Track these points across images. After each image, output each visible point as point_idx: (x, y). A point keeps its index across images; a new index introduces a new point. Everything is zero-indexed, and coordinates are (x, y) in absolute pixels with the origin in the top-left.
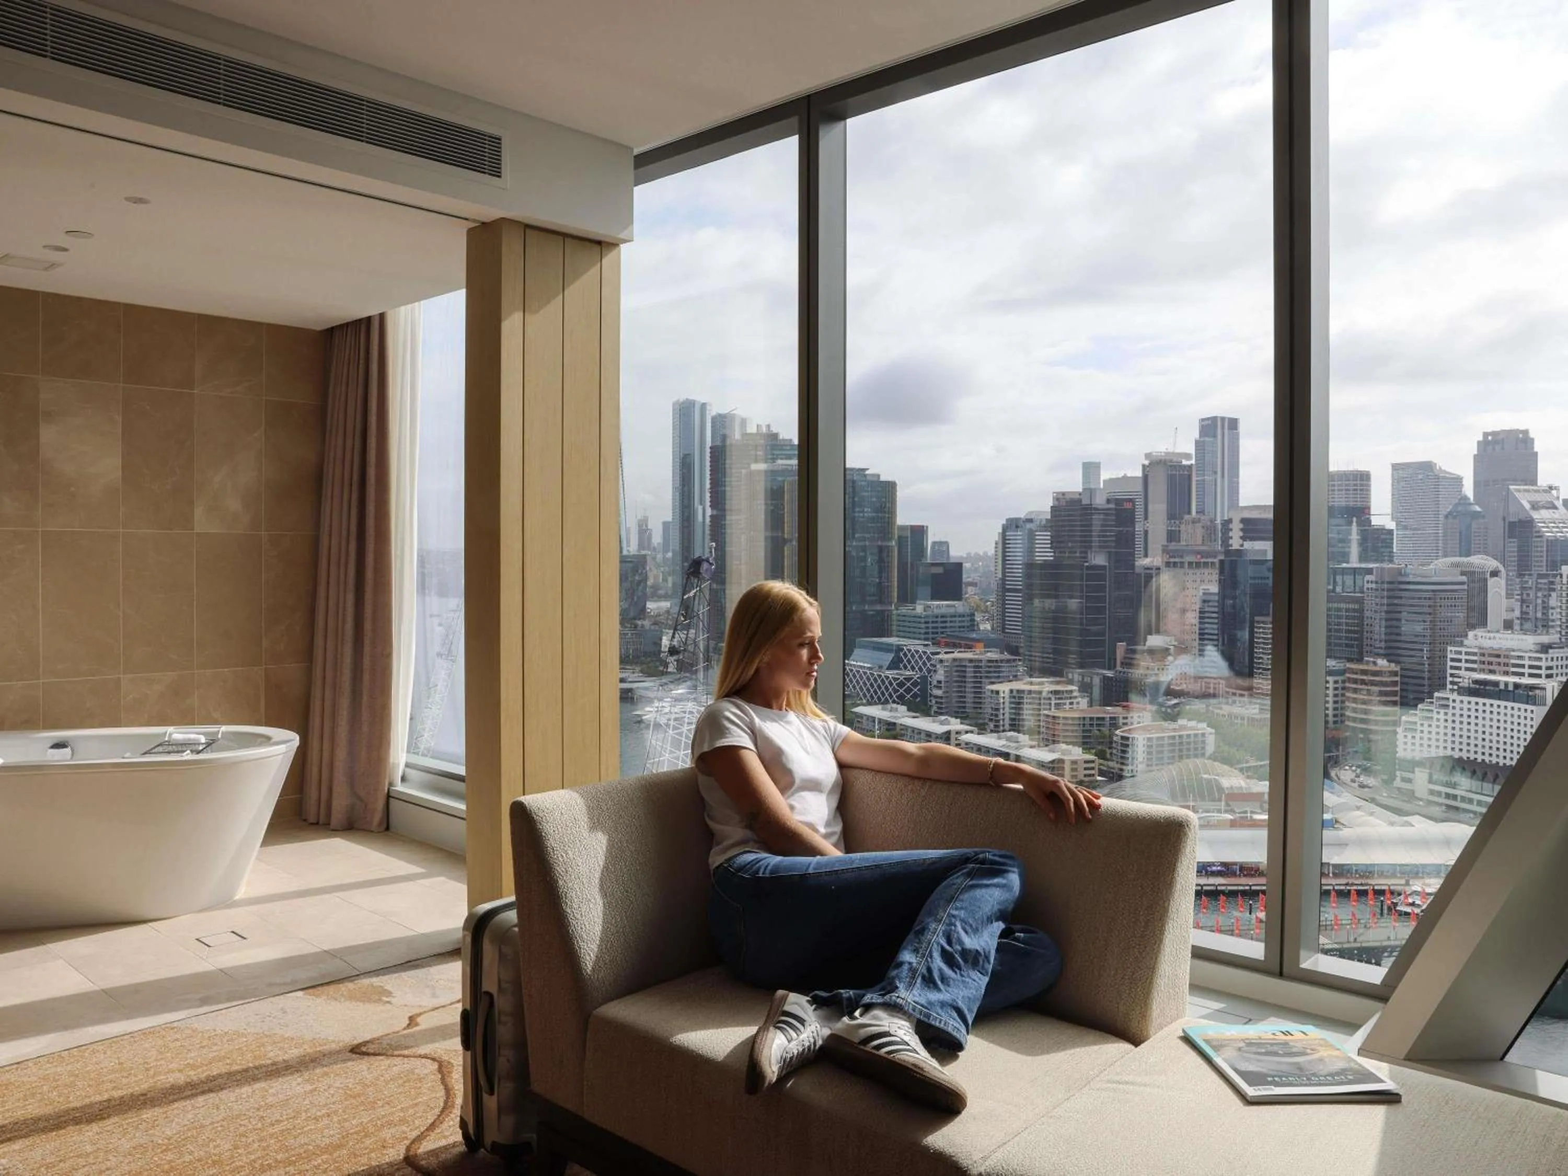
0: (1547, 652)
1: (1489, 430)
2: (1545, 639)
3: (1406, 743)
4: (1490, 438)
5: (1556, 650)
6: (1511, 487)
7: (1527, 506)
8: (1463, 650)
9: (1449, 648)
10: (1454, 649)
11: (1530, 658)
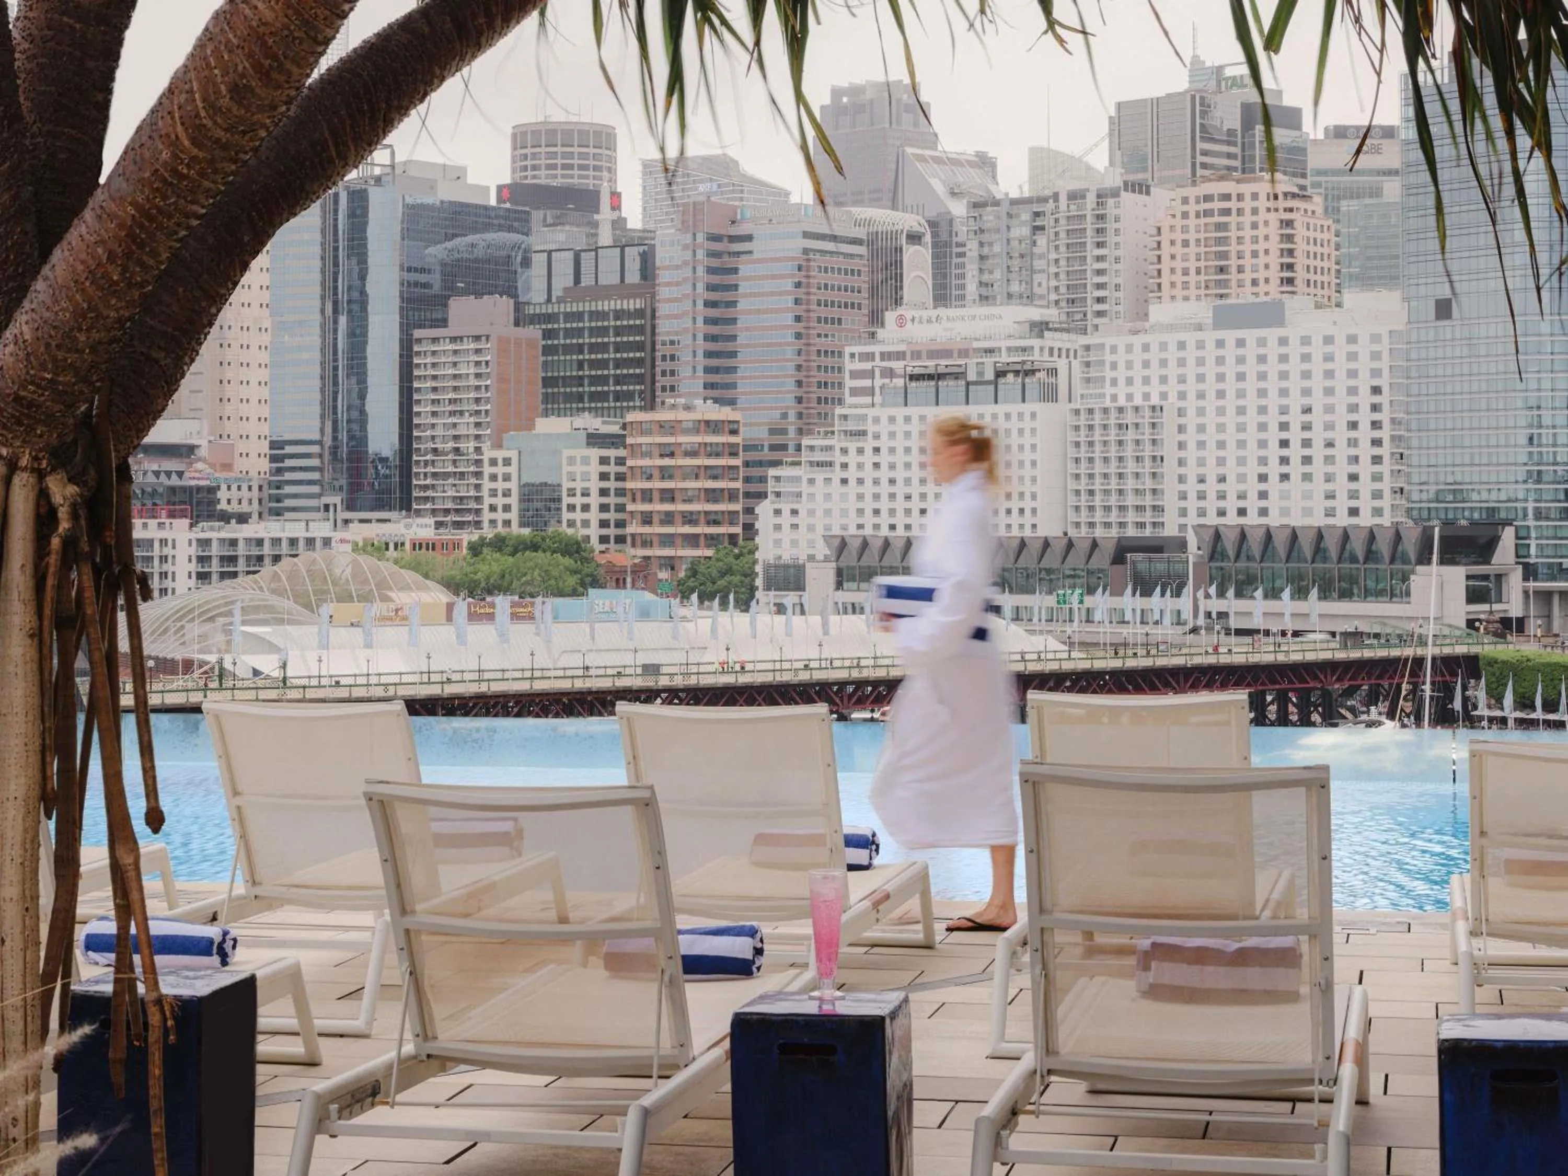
0: (1041, 336)
1: (845, 84)
2: (1036, 314)
3: (778, 527)
4: (845, 100)
5: (1057, 335)
6: (909, 150)
7: (940, 188)
8: (876, 349)
9: (848, 350)
10: (857, 349)
11: (1009, 349)
